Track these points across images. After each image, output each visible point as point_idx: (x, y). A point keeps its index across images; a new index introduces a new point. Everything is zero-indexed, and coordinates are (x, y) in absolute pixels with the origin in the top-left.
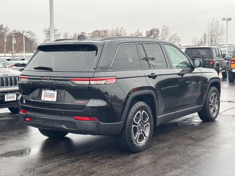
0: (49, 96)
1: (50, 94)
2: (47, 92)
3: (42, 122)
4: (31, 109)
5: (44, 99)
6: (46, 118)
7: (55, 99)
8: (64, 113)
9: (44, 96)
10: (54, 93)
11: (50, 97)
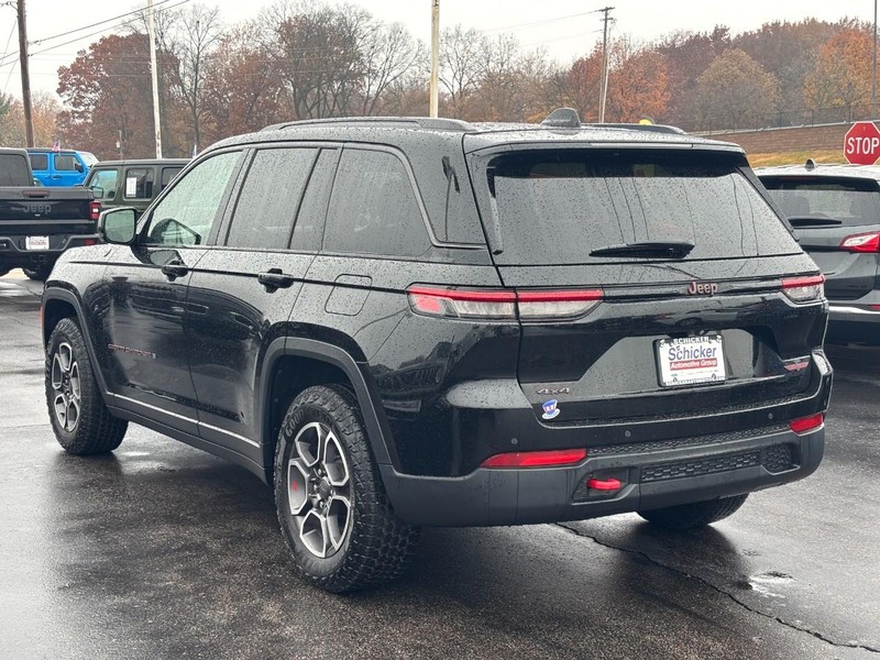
0: (693, 364)
1: (697, 354)
2: (682, 349)
3: (690, 475)
4: (628, 434)
5: (675, 380)
6: (707, 454)
7: (720, 372)
8: (771, 416)
9: (673, 366)
10: (712, 346)
11: (700, 366)
